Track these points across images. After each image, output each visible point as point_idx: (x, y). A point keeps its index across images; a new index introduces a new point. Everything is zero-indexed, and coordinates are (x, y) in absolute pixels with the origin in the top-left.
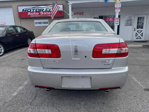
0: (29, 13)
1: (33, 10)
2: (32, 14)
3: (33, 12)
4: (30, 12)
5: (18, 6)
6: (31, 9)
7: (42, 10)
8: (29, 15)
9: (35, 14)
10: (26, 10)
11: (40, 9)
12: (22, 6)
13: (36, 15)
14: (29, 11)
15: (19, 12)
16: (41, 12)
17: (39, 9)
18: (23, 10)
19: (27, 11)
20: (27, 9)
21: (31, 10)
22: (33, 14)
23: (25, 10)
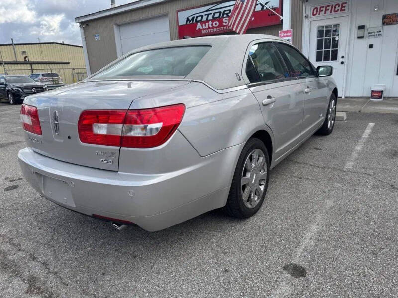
0: (199, 24)
1: (208, 15)
2: (204, 27)
3: (208, 21)
4: (201, 21)
5: (178, 12)
6: (204, 14)
7: (227, 14)
8: (199, 29)
9: (211, 26)
10: (193, 18)
11: (222, 10)
12: (186, 10)
13: (214, 28)
14: (199, 19)
15: (180, 24)
16: (224, 20)
17: (220, 13)
18: (188, 19)
19: (194, 22)
20: (195, 16)
21: (202, 16)
22: (207, 27)
23: (190, 18)
